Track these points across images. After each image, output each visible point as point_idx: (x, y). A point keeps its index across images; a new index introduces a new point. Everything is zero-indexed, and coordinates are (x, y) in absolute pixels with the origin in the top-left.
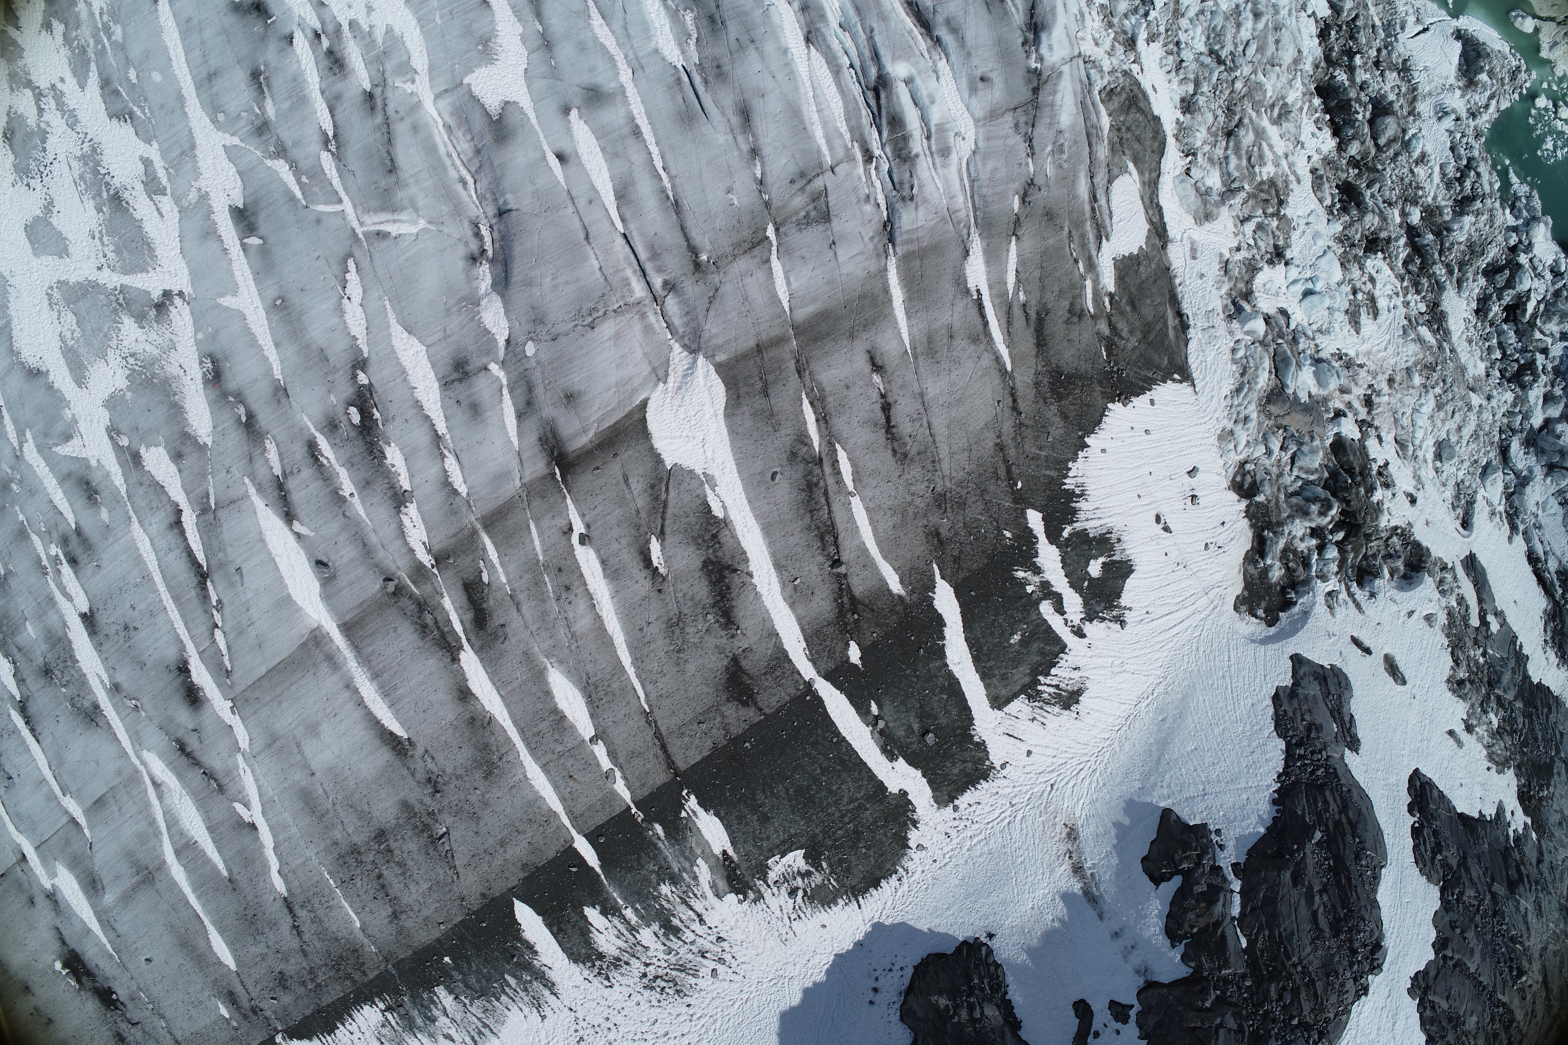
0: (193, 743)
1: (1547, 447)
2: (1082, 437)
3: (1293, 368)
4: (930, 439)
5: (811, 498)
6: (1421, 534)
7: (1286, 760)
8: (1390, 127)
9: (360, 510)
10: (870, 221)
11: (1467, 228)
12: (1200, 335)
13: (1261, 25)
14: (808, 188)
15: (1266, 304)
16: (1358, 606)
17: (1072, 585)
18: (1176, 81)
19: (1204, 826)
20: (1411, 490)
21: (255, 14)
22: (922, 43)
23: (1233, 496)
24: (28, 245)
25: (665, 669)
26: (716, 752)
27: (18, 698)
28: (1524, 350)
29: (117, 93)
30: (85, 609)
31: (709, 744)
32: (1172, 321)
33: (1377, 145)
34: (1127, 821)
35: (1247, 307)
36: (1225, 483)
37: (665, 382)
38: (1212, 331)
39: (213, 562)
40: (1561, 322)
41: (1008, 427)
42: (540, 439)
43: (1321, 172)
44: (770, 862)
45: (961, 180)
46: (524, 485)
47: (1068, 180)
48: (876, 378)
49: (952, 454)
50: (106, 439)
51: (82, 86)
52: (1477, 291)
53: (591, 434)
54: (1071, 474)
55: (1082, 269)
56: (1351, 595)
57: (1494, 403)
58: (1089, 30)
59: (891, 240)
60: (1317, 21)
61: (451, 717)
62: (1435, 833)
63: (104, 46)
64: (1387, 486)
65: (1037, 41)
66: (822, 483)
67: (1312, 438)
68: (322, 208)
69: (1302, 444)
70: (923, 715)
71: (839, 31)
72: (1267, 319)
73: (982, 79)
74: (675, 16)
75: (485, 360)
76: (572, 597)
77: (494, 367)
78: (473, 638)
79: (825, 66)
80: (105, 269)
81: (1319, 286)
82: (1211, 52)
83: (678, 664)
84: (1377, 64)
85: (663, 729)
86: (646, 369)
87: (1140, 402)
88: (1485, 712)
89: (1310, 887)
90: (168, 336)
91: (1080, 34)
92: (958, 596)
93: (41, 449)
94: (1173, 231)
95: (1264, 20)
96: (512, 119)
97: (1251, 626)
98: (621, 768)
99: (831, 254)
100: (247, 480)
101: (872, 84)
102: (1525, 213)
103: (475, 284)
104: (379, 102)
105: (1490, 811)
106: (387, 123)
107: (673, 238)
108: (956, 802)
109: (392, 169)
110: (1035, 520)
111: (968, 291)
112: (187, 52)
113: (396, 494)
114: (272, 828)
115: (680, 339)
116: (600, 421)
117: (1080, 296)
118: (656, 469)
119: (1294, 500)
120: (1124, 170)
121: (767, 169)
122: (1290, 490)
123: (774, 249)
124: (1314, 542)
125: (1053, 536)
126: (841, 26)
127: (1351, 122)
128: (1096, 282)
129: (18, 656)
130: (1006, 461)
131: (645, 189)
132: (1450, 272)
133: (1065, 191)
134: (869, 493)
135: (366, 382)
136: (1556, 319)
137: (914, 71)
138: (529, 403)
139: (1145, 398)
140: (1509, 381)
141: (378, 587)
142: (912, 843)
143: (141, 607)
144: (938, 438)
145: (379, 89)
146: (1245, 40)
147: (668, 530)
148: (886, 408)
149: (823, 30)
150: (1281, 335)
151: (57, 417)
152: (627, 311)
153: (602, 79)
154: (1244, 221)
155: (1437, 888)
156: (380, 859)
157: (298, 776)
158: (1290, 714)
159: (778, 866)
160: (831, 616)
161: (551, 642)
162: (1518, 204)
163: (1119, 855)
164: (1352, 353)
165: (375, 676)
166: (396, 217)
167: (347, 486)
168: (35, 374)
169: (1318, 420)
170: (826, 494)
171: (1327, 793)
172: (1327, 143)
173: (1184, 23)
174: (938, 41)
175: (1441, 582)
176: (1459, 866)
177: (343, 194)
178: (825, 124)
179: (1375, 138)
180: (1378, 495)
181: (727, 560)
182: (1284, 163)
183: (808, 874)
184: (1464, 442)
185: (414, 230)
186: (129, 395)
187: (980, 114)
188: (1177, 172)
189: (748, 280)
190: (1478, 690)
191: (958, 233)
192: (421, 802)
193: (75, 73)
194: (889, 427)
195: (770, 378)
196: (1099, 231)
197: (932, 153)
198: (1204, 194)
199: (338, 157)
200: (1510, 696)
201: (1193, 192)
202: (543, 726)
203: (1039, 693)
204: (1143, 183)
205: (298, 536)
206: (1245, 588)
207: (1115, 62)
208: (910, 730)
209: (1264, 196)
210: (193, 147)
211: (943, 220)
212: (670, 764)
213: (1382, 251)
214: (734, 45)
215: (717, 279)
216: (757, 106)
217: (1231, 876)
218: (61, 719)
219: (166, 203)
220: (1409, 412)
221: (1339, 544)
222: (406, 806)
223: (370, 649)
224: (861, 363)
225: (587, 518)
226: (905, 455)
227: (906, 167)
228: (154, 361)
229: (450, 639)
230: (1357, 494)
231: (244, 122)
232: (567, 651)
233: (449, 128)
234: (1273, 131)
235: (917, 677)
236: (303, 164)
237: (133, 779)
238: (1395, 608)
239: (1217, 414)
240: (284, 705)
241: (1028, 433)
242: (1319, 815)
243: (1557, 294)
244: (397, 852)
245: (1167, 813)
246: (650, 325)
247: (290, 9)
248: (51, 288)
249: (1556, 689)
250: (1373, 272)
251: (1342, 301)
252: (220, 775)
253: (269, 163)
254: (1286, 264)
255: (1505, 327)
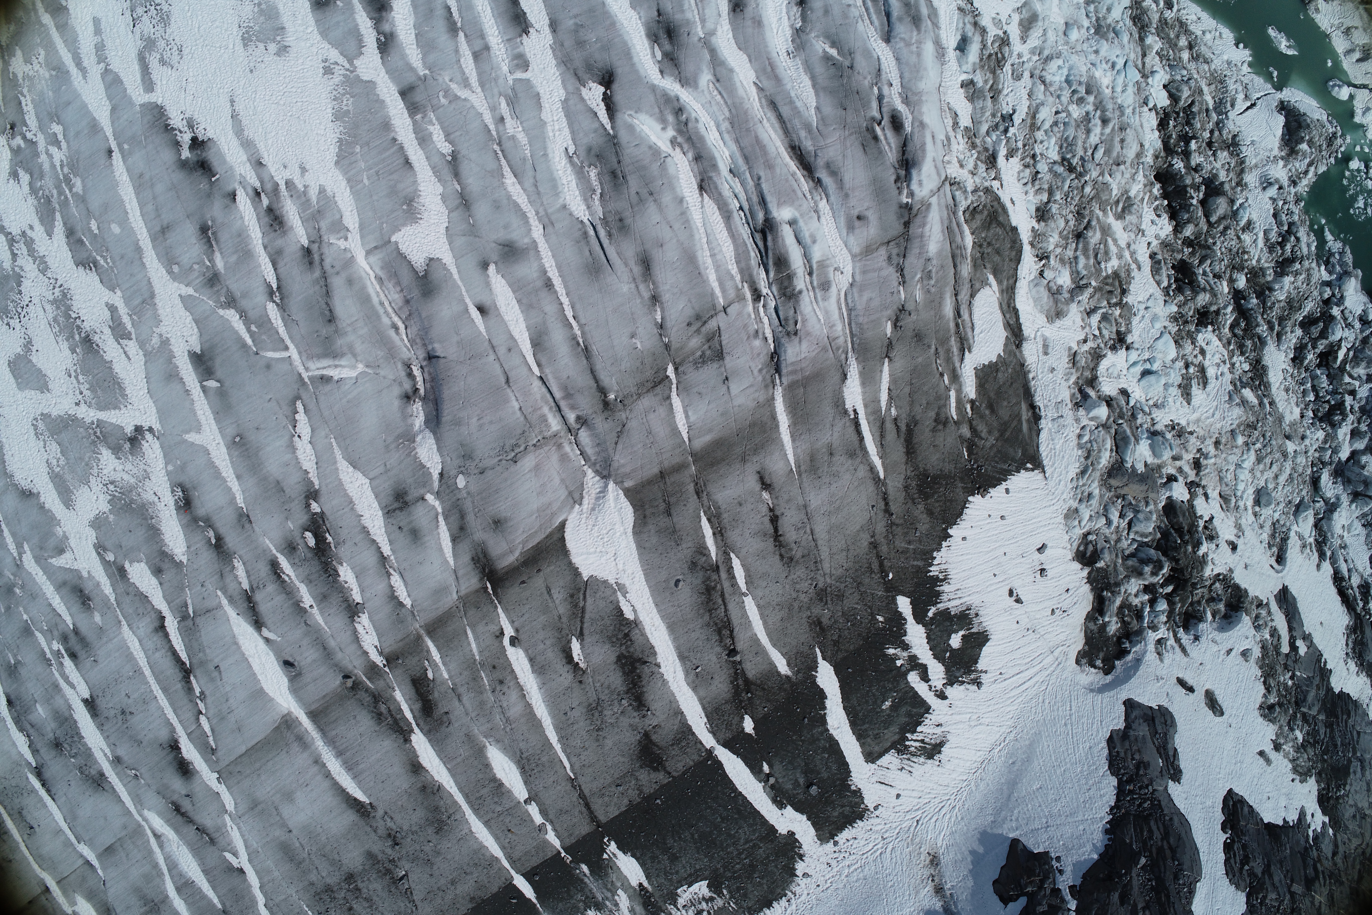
0: (186, 805)
1: (1353, 477)
2: (946, 529)
3: (1132, 446)
4: (813, 544)
5: (709, 600)
6: (1241, 579)
7: (1118, 795)
8: (1221, 206)
9: (320, 619)
10: (759, 354)
11: (1286, 288)
12: (1050, 425)
13: (1108, 130)
14: (703, 329)
15: (1108, 388)
16: (1184, 650)
17: (936, 657)
18: (1032, 192)
19: (1047, 853)
20: (1233, 538)
21: (200, 172)
22: (805, 185)
23: (1077, 566)
24: (12, 380)
25: (587, 744)
26: (632, 807)
27: (34, 764)
28: (1334, 392)
29: (81, 242)
30: (87, 695)
31: (626, 801)
32: (1025, 414)
33: (1208, 221)
34: (981, 850)
35: (1092, 393)
36: (1070, 555)
37: (580, 504)
38: (1061, 420)
39: (194, 661)
40: (1367, 367)
41: (880, 527)
42: (473, 559)
43: (1159, 257)
44: (679, 891)
45: (840, 309)
46: (460, 598)
47: (934, 302)
48: (766, 495)
49: (831, 555)
50: (94, 554)
51: (50, 234)
52: (1294, 341)
53: (517, 554)
54: (935, 562)
55: (947, 382)
56: (1178, 640)
57: (1307, 442)
58: (955, 154)
59: (778, 370)
60: (1157, 113)
61: (405, 786)
62: (1244, 847)
63: (66, 197)
64: (1211, 538)
65: (908, 177)
66: (719, 587)
67: (1147, 504)
68: (270, 354)
69: (1138, 512)
70: (808, 771)
71: (729, 177)
72: (1109, 401)
73: (859, 218)
74: (580, 173)
75: (422, 491)
76: (505, 689)
77: (430, 498)
78: (422, 724)
79: (717, 213)
80: (82, 405)
81: (1155, 367)
82: (1064, 159)
83: (598, 740)
84: (1210, 144)
85: (586, 792)
86: (563, 494)
87: (997, 492)
88: (1292, 730)
89: (1135, 905)
90: (142, 466)
91: (946, 158)
92: (837, 673)
93: (38, 560)
94: (1027, 330)
95: (1111, 125)
96: (437, 275)
97: (1091, 676)
98: (551, 822)
99: (725, 388)
100: (219, 593)
101: (759, 227)
102: (1338, 268)
103: (410, 421)
104: (316, 257)
105: (1293, 817)
106: (324, 276)
107: (584, 380)
108: (836, 838)
109: (331, 319)
110: (904, 604)
111: (846, 412)
112: (142, 205)
113: (349, 606)
114: (257, 873)
115: (593, 465)
116: (524, 542)
117: (945, 406)
118: (574, 581)
119: (1130, 563)
120: (985, 283)
121: (667, 314)
122: (1127, 553)
123: (674, 386)
124: (1147, 597)
125: (919, 616)
126: (731, 171)
127: (1186, 207)
128: (959, 391)
129: (31, 731)
130: (879, 557)
131: (558, 337)
132: (1271, 328)
133: (932, 313)
134: (760, 593)
135: (318, 510)
136: (1363, 364)
137: (797, 214)
138: (462, 528)
139: (1001, 488)
140: (1321, 420)
141: (338, 682)
142: (799, 873)
143: (136, 695)
144: (820, 542)
145: (316, 245)
146: (1093, 144)
147: (586, 632)
148: (774, 520)
149: (715, 179)
150: (1121, 416)
151: (49, 534)
152: (545, 444)
153: (516, 235)
154: (1090, 313)
155: (1244, 894)
156: (350, 896)
157: (278, 833)
158: (1122, 755)
159: (686, 894)
160: (728, 696)
161: (489, 726)
162: (1332, 260)
163: (975, 878)
164: (1183, 423)
165: (339, 754)
166: (337, 363)
167: (307, 600)
168: (28, 495)
169: (1153, 487)
170: (722, 595)
171: (1152, 823)
172: (1165, 227)
173: (1040, 135)
174: (819, 182)
175: (1257, 617)
176: (1263, 873)
177: (288, 342)
178: (717, 268)
179: (1207, 215)
180: (1203, 549)
181: (638, 654)
182: (1127, 254)
183: (711, 899)
184: (1280, 488)
185: (353, 374)
186: (111, 517)
187: (856, 250)
188: (1032, 277)
189: (651, 416)
190: (1286, 711)
191: (837, 359)
192: (383, 852)
193: (42, 221)
194: (777, 536)
195: (673, 500)
196: (962, 344)
197: (813, 288)
198: (1054, 292)
199: (282, 307)
200: (1314, 712)
201: (1045, 294)
202: (484, 792)
203: (907, 747)
204: (1002, 292)
205: (267, 640)
206: (1086, 643)
207: (978, 180)
208: (796, 784)
209: (1108, 288)
210: (152, 295)
211: (824, 349)
212: (593, 818)
213: (1212, 324)
214: (634, 198)
215: (624, 416)
216: (657, 256)
217: (1068, 897)
218: (72, 783)
219: (132, 346)
220: (1232, 468)
221: (1168, 597)
222: (370, 855)
223: (334, 733)
224: (752, 483)
225: (516, 624)
226: (791, 559)
227: (791, 304)
228: (131, 489)
229: (402, 724)
230: (1185, 552)
231: (196, 274)
232: (502, 733)
233: (380, 280)
234: (1117, 226)
235: (803, 741)
236: (252, 314)
237: (137, 832)
238: (1216, 648)
239: (1064, 496)
240: (263, 777)
241: (899, 531)
242: (1144, 843)
243: (1365, 341)
244: (365, 890)
245: (1015, 843)
246: (566, 454)
247: (231, 168)
248: (36, 419)
249: (1354, 695)
250: (1204, 345)
251: (1175, 377)
252: (211, 831)
253: (221, 312)
254: (1128, 348)
255: (1318, 372)
